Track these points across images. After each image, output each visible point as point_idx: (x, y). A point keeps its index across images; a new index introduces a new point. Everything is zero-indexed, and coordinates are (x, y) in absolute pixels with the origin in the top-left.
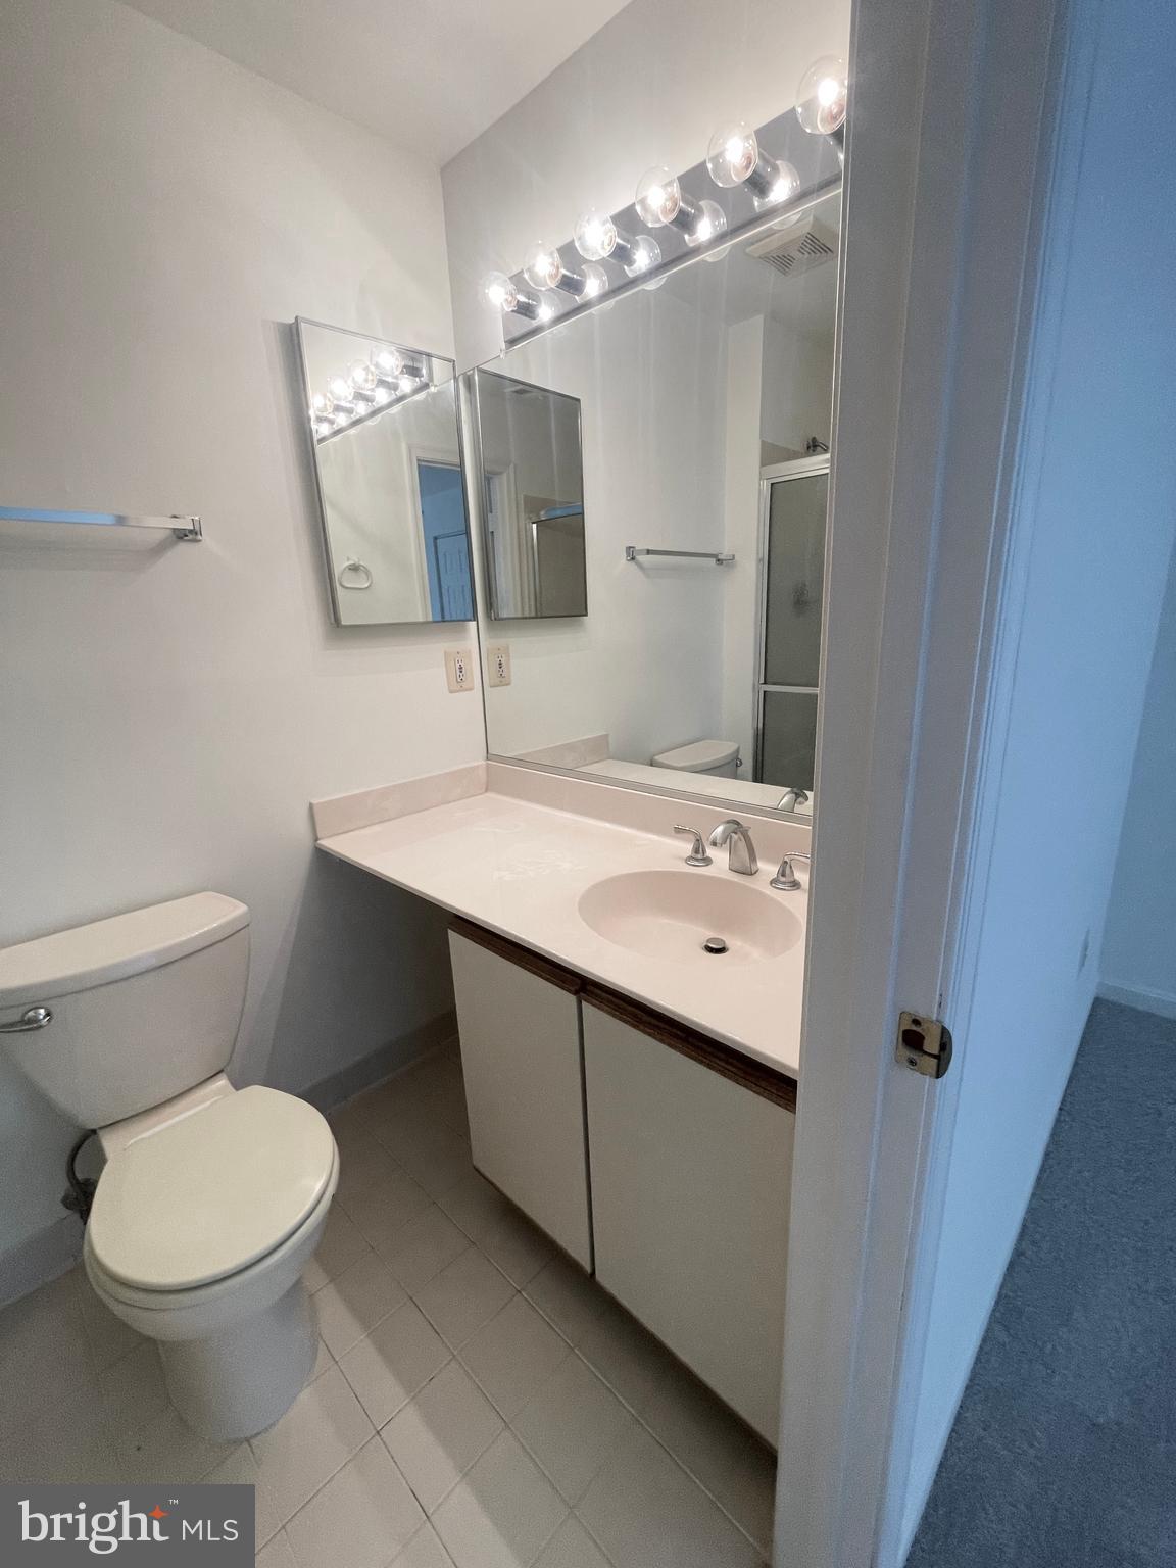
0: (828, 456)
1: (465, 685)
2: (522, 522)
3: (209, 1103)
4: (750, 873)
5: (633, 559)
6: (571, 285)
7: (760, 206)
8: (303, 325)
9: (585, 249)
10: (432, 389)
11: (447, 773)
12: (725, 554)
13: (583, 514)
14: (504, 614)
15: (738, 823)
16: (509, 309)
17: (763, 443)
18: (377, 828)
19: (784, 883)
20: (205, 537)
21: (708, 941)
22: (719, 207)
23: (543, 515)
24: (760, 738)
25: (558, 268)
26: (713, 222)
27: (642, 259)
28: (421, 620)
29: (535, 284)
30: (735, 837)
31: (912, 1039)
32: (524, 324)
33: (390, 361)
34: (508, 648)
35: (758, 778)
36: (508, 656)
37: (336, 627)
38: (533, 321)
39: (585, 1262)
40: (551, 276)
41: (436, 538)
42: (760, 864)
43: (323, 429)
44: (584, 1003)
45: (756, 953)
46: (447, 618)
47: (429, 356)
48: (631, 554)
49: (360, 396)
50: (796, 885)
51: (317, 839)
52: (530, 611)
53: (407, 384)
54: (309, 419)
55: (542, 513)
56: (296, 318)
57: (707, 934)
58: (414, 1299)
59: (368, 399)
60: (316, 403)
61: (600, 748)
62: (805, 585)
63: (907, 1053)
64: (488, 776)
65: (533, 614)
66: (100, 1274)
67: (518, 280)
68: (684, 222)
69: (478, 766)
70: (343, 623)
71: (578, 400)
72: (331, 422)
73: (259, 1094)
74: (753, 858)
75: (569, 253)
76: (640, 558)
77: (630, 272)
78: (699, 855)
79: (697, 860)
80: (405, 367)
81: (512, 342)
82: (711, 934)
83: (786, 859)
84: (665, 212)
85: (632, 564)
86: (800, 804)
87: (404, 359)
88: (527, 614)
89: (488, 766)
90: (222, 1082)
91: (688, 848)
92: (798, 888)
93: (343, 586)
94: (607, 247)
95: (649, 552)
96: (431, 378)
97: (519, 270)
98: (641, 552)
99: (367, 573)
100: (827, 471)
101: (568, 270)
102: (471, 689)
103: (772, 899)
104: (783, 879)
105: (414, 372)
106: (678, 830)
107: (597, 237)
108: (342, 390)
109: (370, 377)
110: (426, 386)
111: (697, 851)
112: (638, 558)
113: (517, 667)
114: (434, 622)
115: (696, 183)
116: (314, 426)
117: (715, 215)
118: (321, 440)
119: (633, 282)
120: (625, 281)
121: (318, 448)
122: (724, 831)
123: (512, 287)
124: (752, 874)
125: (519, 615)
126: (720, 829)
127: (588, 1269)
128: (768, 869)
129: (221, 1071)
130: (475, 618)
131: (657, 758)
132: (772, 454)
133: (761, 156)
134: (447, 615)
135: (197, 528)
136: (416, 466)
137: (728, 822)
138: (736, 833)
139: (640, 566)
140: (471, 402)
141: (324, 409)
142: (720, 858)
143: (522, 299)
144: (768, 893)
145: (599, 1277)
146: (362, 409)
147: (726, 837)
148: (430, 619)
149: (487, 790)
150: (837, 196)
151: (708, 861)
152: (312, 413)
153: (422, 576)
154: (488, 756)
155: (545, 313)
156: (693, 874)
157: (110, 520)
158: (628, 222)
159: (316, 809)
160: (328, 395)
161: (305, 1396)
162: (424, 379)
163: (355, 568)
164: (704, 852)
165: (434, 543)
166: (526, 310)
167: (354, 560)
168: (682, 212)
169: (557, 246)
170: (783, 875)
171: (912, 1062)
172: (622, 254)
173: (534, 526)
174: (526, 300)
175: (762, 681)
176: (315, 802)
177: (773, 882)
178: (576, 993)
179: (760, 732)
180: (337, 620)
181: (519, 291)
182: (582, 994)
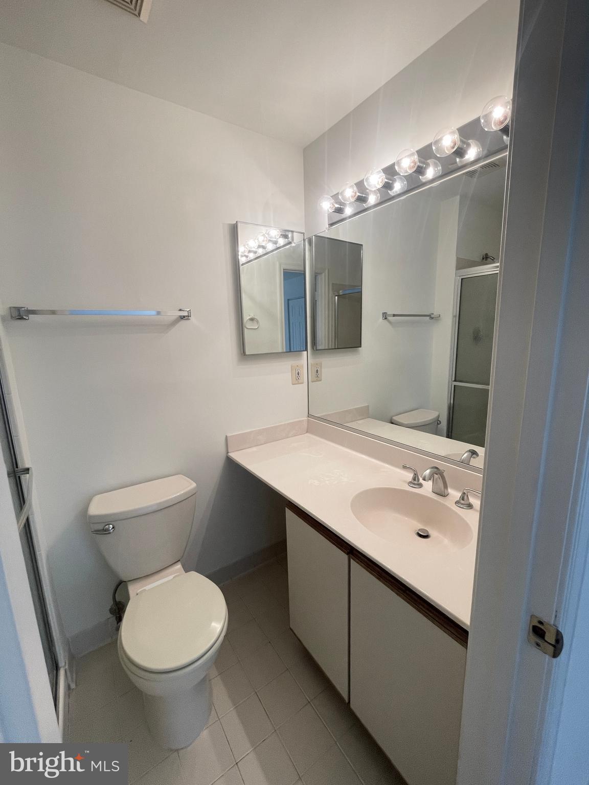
0: (498, 264)
1: (300, 381)
2: (330, 295)
3: (173, 576)
4: (443, 495)
5: (386, 318)
6: (361, 199)
7: (460, 161)
8: (239, 225)
9: (369, 186)
10: (293, 245)
11: (288, 424)
12: (435, 314)
13: (361, 292)
14: (319, 348)
15: (437, 468)
16: (331, 211)
17: (457, 258)
18: (254, 449)
19: (462, 504)
20: (192, 318)
21: (419, 530)
22: (437, 162)
23: (341, 292)
24: (452, 409)
25: (356, 193)
26: (434, 169)
27: (398, 187)
28: (280, 351)
29: (344, 200)
30: (436, 476)
31: (538, 631)
32: (338, 217)
33: (275, 233)
34: (321, 364)
35: (449, 436)
36: (321, 367)
37: (243, 355)
38: (342, 215)
39: (345, 695)
40: (352, 197)
41: (288, 300)
42: (450, 491)
43: (242, 260)
44: (351, 560)
45: (446, 541)
46: (292, 350)
47: (292, 232)
48: (385, 316)
49: (260, 246)
50: (470, 506)
51: (228, 453)
52: (332, 346)
53: (282, 242)
54: (238, 255)
55: (341, 291)
56: (237, 222)
57: (419, 526)
58: (257, 693)
59: (264, 247)
60: (241, 249)
61: (365, 413)
62: (480, 331)
63: (534, 639)
64: (308, 425)
65: (333, 347)
66: (124, 656)
67: (335, 197)
68: (420, 171)
69: (303, 420)
70: (247, 353)
71: (362, 245)
72: (247, 257)
73: (195, 576)
74: (446, 487)
75: (360, 185)
76: (390, 318)
77: (391, 193)
78: (415, 482)
79: (414, 484)
80: (281, 235)
81: (331, 225)
82: (421, 526)
83: (465, 491)
84: (410, 168)
85: (385, 320)
86: (474, 458)
87: (281, 232)
88: (330, 348)
89: (308, 421)
90: (179, 566)
91: (409, 476)
92: (471, 508)
93: (247, 328)
94: (380, 183)
95: (394, 315)
96: (293, 240)
97: (337, 192)
98: (390, 315)
99: (257, 322)
100: (498, 272)
101: (360, 193)
102: (303, 383)
103: (456, 513)
104: (462, 502)
105: (285, 237)
106: (405, 467)
107: (376, 180)
108: (253, 244)
109: (265, 239)
110: (290, 243)
111: (414, 479)
112: (388, 318)
113: (325, 372)
114: (286, 352)
115: (426, 154)
116: (239, 257)
117: (436, 165)
118: (243, 265)
119: (393, 198)
120: (389, 198)
121: (241, 268)
122: (430, 472)
123: (333, 201)
124: (445, 496)
125: (327, 348)
126: (428, 471)
127: (347, 701)
128: (455, 494)
129: (179, 560)
130: (306, 350)
131: (394, 418)
132: (462, 264)
133: (461, 141)
134: (292, 348)
135: (189, 315)
136: (283, 272)
137: (432, 468)
138: (437, 474)
139: (390, 322)
140: (311, 250)
141: (245, 251)
142: (428, 486)
143: (337, 206)
144: (454, 509)
145: (352, 706)
146: (261, 251)
147: (431, 477)
148: (285, 351)
149: (307, 432)
150: (506, 156)
151: (420, 485)
152: (240, 254)
153: (282, 322)
154: (309, 415)
155: (348, 211)
156: (412, 492)
157: (154, 313)
158: (390, 171)
159: (228, 438)
160: (246, 246)
161: (205, 734)
162: (290, 239)
163: (252, 319)
164: (418, 480)
165: (288, 302)
166: (339, 211)
167: (252, 316)
168: (419, 167)
169: (355, 183)
170: (463, 499)
171: (538, 645)
172: (388, 186)
173: (336, 297)
174: (339, 206)
175: (453, 379)
176: (228, 435)
177: (457, 502)
178: (348, 554)
179: (452, 405)
180: (244, 352)
181: (336, 203)
182: (351, 555)
